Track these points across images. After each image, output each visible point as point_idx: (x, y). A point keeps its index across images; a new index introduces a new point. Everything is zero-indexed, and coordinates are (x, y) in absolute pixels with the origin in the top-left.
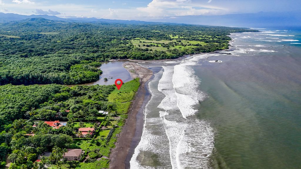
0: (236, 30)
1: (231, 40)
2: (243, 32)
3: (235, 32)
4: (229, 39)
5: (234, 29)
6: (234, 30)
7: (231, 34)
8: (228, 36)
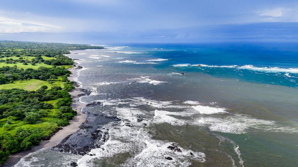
0: (76, 47)
1: (75, 66)
2: (87, 49)
3: (76, 49)
4: (70, 63)
5: (74, 45)
6: (74, 47)
7: (70, 51)
8: (66, 55)
